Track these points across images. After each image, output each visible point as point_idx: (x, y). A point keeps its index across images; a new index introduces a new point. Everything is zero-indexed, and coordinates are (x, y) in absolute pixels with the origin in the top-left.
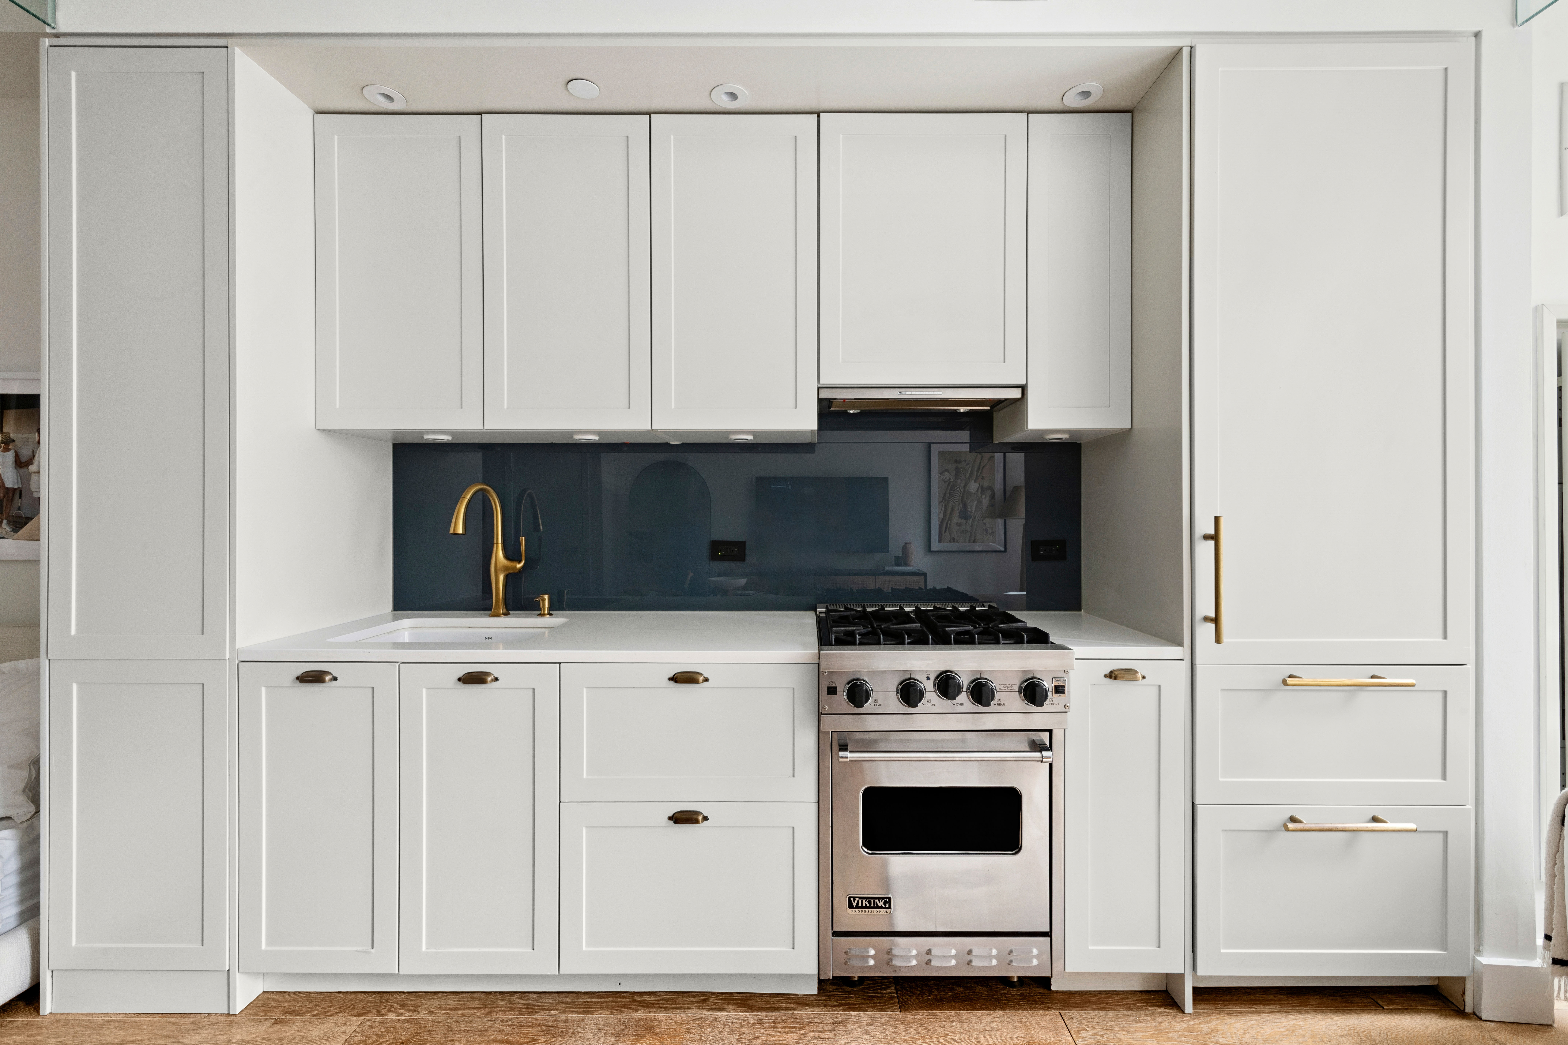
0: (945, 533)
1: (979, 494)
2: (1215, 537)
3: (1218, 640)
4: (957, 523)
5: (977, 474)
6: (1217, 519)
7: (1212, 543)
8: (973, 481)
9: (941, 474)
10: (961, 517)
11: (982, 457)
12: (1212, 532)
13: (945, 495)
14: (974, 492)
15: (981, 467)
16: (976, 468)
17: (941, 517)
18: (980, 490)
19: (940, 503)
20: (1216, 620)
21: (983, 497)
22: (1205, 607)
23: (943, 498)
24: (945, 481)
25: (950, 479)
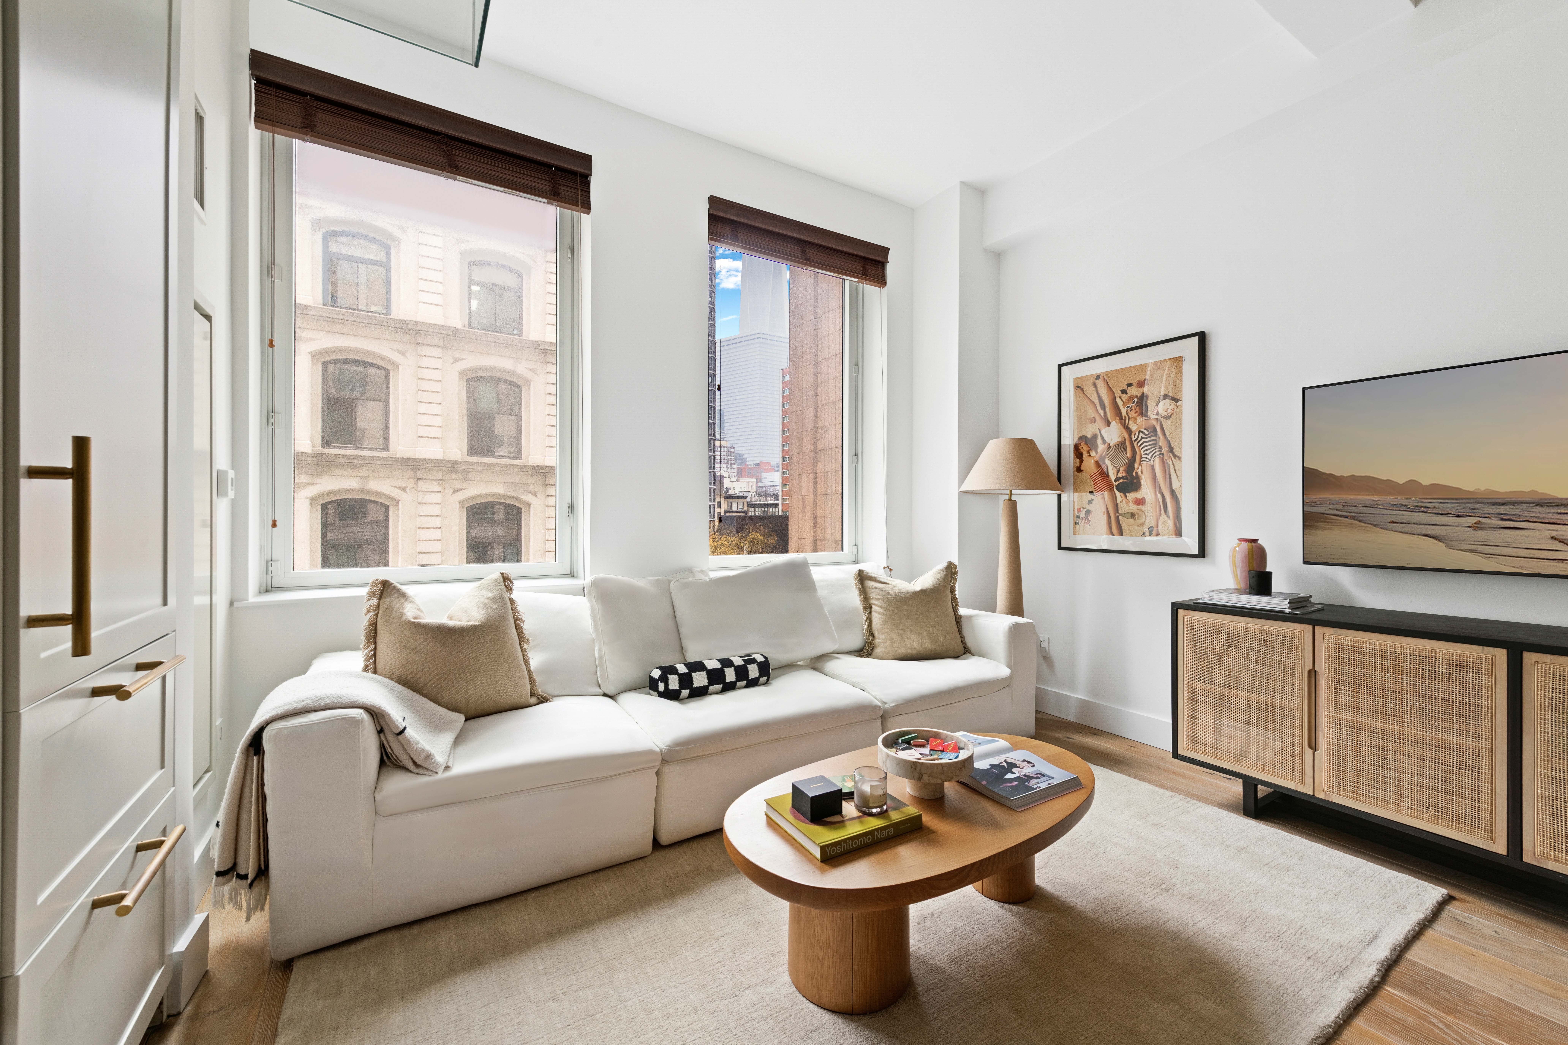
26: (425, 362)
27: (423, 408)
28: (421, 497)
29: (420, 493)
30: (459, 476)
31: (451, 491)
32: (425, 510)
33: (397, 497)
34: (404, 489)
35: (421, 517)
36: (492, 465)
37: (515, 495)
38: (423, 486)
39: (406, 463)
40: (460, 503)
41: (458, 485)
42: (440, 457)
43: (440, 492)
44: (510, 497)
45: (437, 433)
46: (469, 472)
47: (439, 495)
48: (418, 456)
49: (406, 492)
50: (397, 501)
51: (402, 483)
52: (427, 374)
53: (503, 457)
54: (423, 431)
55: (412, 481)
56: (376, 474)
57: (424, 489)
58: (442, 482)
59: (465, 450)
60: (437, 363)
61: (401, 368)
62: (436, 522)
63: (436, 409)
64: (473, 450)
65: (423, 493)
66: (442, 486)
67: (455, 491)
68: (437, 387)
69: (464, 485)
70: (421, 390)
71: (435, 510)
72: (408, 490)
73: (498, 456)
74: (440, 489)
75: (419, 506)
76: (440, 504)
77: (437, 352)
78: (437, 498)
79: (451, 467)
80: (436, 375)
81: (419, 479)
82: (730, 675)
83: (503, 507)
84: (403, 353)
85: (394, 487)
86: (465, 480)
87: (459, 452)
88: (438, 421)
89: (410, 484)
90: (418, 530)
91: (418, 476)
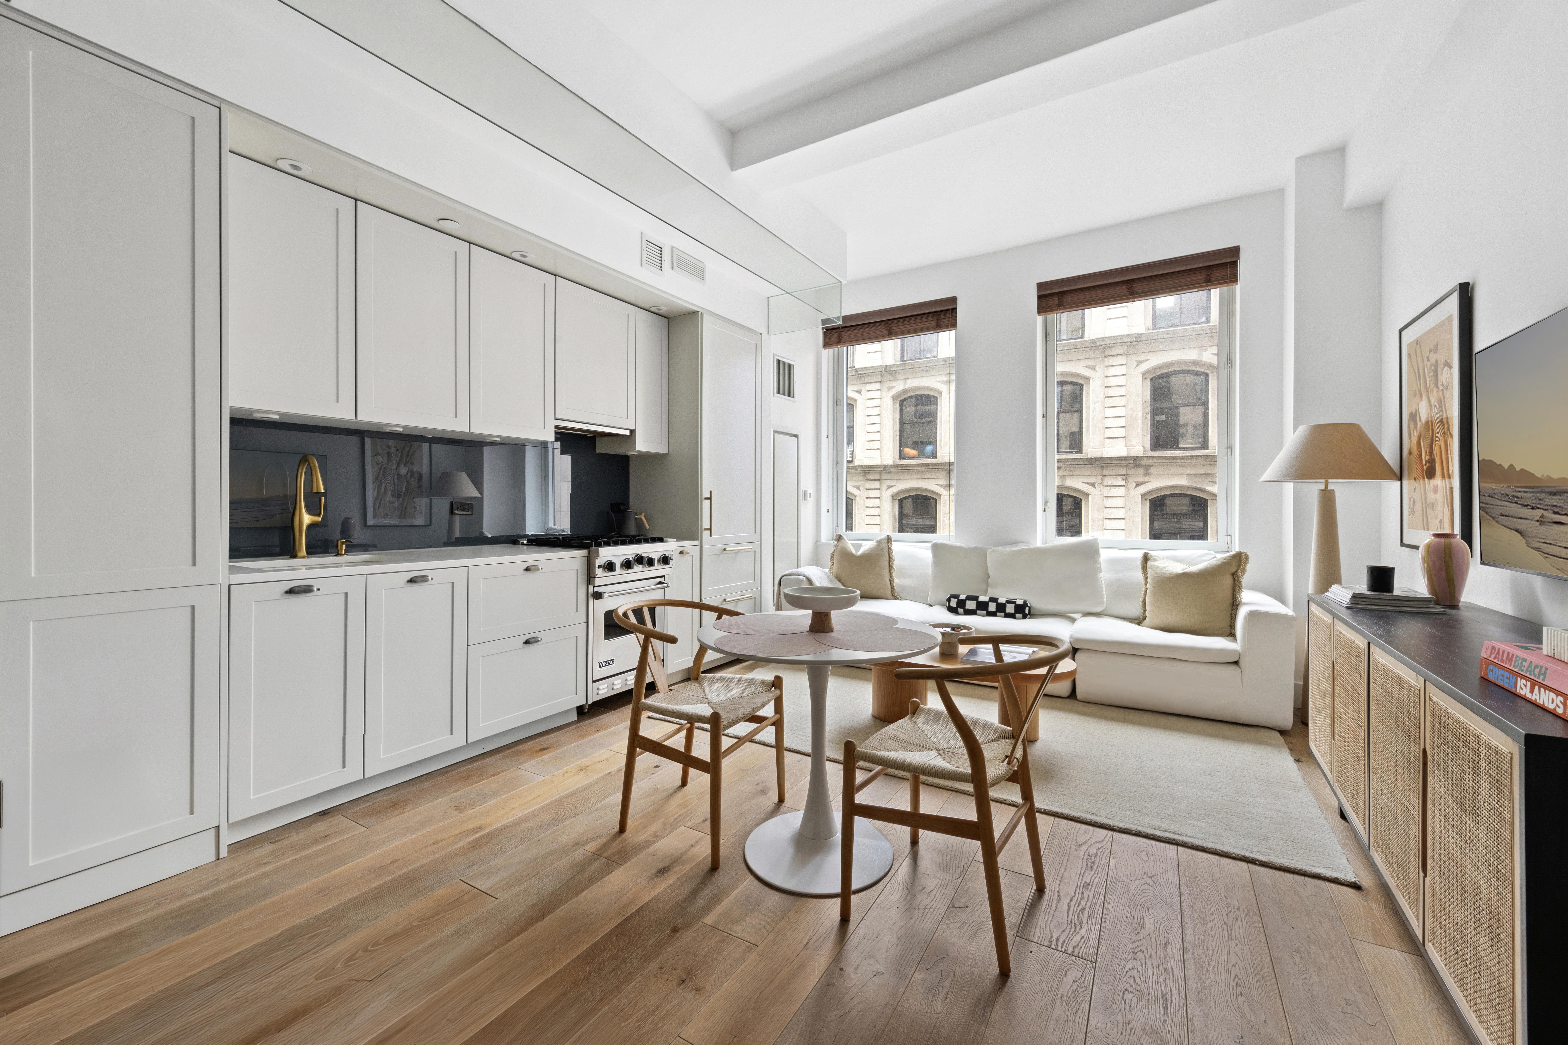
0: (379, 509)
1: (409, 477)
2: (710, 499)
3: (711, 536)
4: (390, 501)
5: (406, 460)
6: (711, 492)
7: (709, 500)
8: (403, 465)
9: (374, 456)
10: (393, 495)
11: (411, 445)
12: (709, 496)
13: (378, 476)
14: (403, 475)
15: (410, 454)
16: (405, 454)
17: (375, 495)
18: (409, 473)
19: (373, 483)
20: (710, 529)
21: (412, 480)
22: (706, 525)
23: (377, 479)
24: (378, 464)
25: (382, 462)
26: (1112, 371)
27: (1109, 412)
28: (1107, 491)
29: (1106, 488)
30: (1142, 471)
31: (1134, 485)
32: (1110, 502)
33: (1087, 491)
34: (1093, 485)
35: (1107, 509)
36: (1174, 458)
37: (1199, 486)
38: (1109, 481)
39: (1092, 461)
40: (1143, 495)
41: (1141, 479)
42: (1124, 454)
43: (1124, 486)
44: (1193, 488)
45: (1121, 432)
46: (1150, 466)
47: (1123, 488)
48: (1105, 455)
49: (1095, 488)
50: (1088, 495)
51: (1092, 480)
52: (1113, 381)
53: (1187, 449)
54: (1109, 433)
55: (1100, 477)
56: (1071, 474)
57: (1109, 484)
58: (1125, 478)
59: (1148, 445)
60: (1121, 370)
61: (1091, 380)
62: (1120, 513)
63: (1121, 412)
64: (1157, 444)
65: (1109, 488)
66: (1126, 481)
67: (1138, 485)
68: (1122, 391)
69: (1146, 479)
70: (1107, 397)
71: (1119, 502)
72: (1096, 485)
73: (1181, 448)
74: (1123, 483)
75: (1105, 499)
76: (1124, 497)
77: (1121, 360)
78: (1121, 491)
79: (1133, 463)
80: (1121, 381)
81: (1105, 475)
82: (992, 607)
83: (1189, 498)
84: (1093, 368)
85: (1086, 483)
86: (1147, 474)
87: (1142, 448)
88: (1122, 422)
89: (1097, 480)
90: (1105, 520)
91: (1105, 472)
